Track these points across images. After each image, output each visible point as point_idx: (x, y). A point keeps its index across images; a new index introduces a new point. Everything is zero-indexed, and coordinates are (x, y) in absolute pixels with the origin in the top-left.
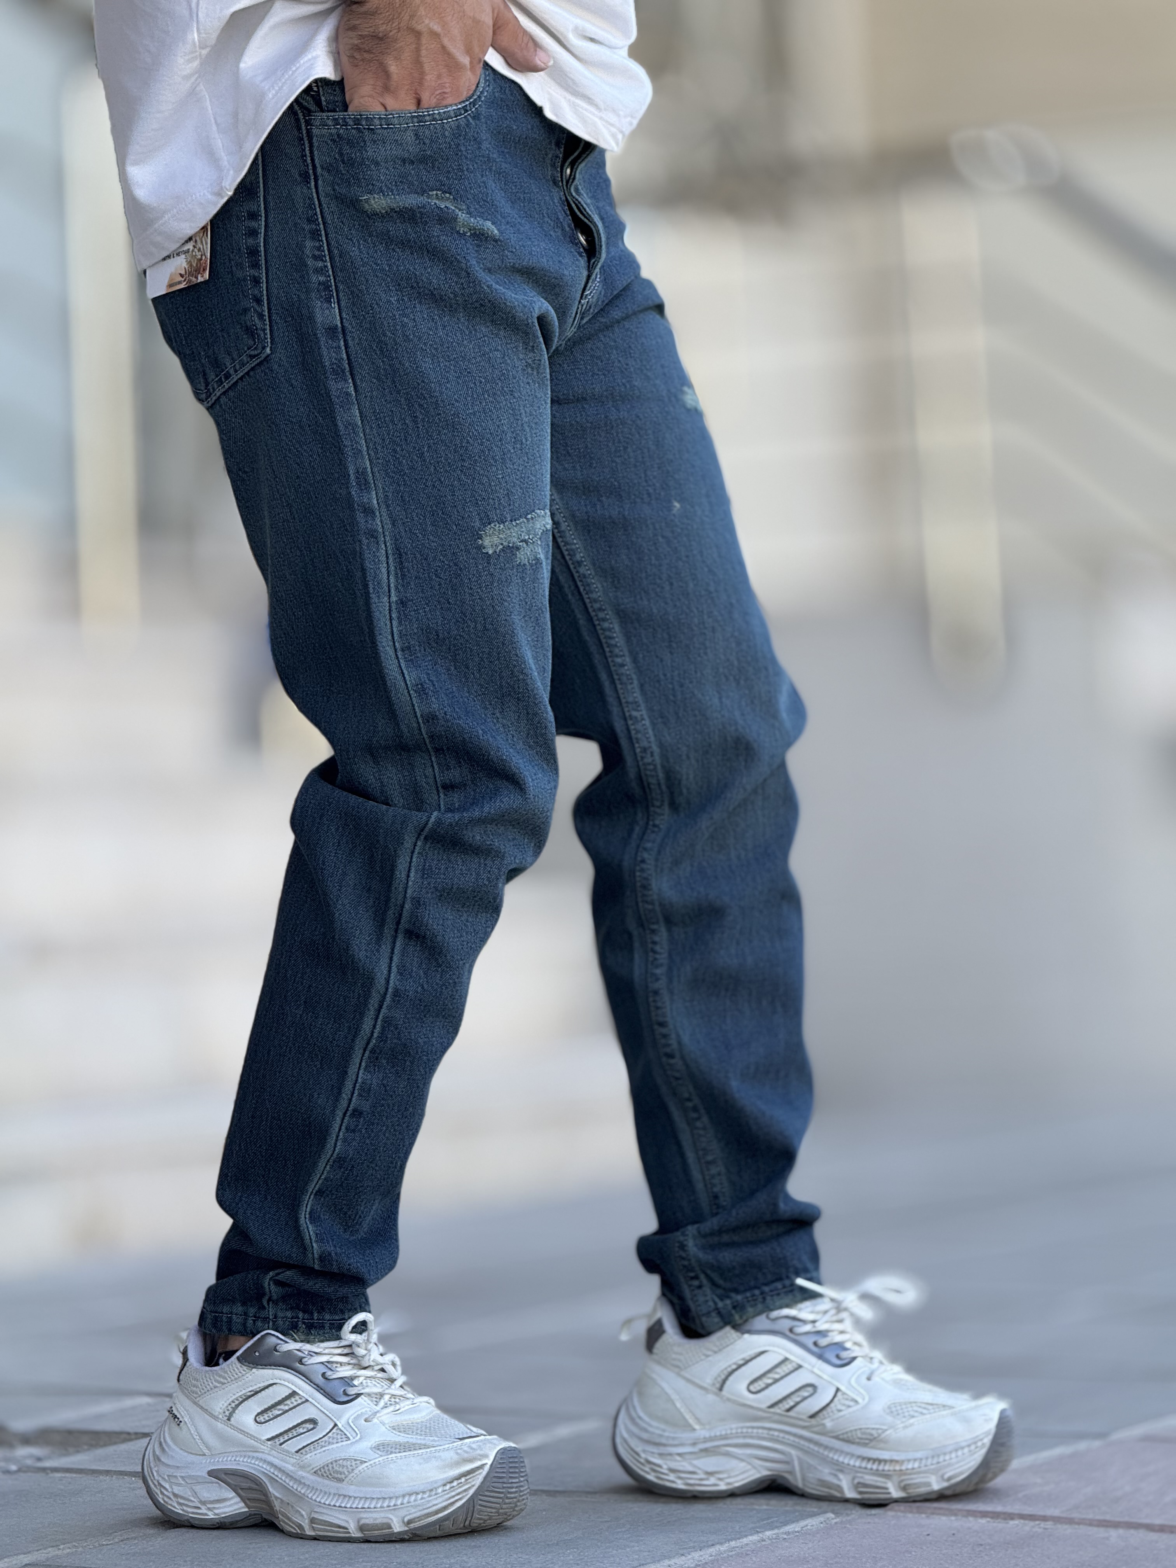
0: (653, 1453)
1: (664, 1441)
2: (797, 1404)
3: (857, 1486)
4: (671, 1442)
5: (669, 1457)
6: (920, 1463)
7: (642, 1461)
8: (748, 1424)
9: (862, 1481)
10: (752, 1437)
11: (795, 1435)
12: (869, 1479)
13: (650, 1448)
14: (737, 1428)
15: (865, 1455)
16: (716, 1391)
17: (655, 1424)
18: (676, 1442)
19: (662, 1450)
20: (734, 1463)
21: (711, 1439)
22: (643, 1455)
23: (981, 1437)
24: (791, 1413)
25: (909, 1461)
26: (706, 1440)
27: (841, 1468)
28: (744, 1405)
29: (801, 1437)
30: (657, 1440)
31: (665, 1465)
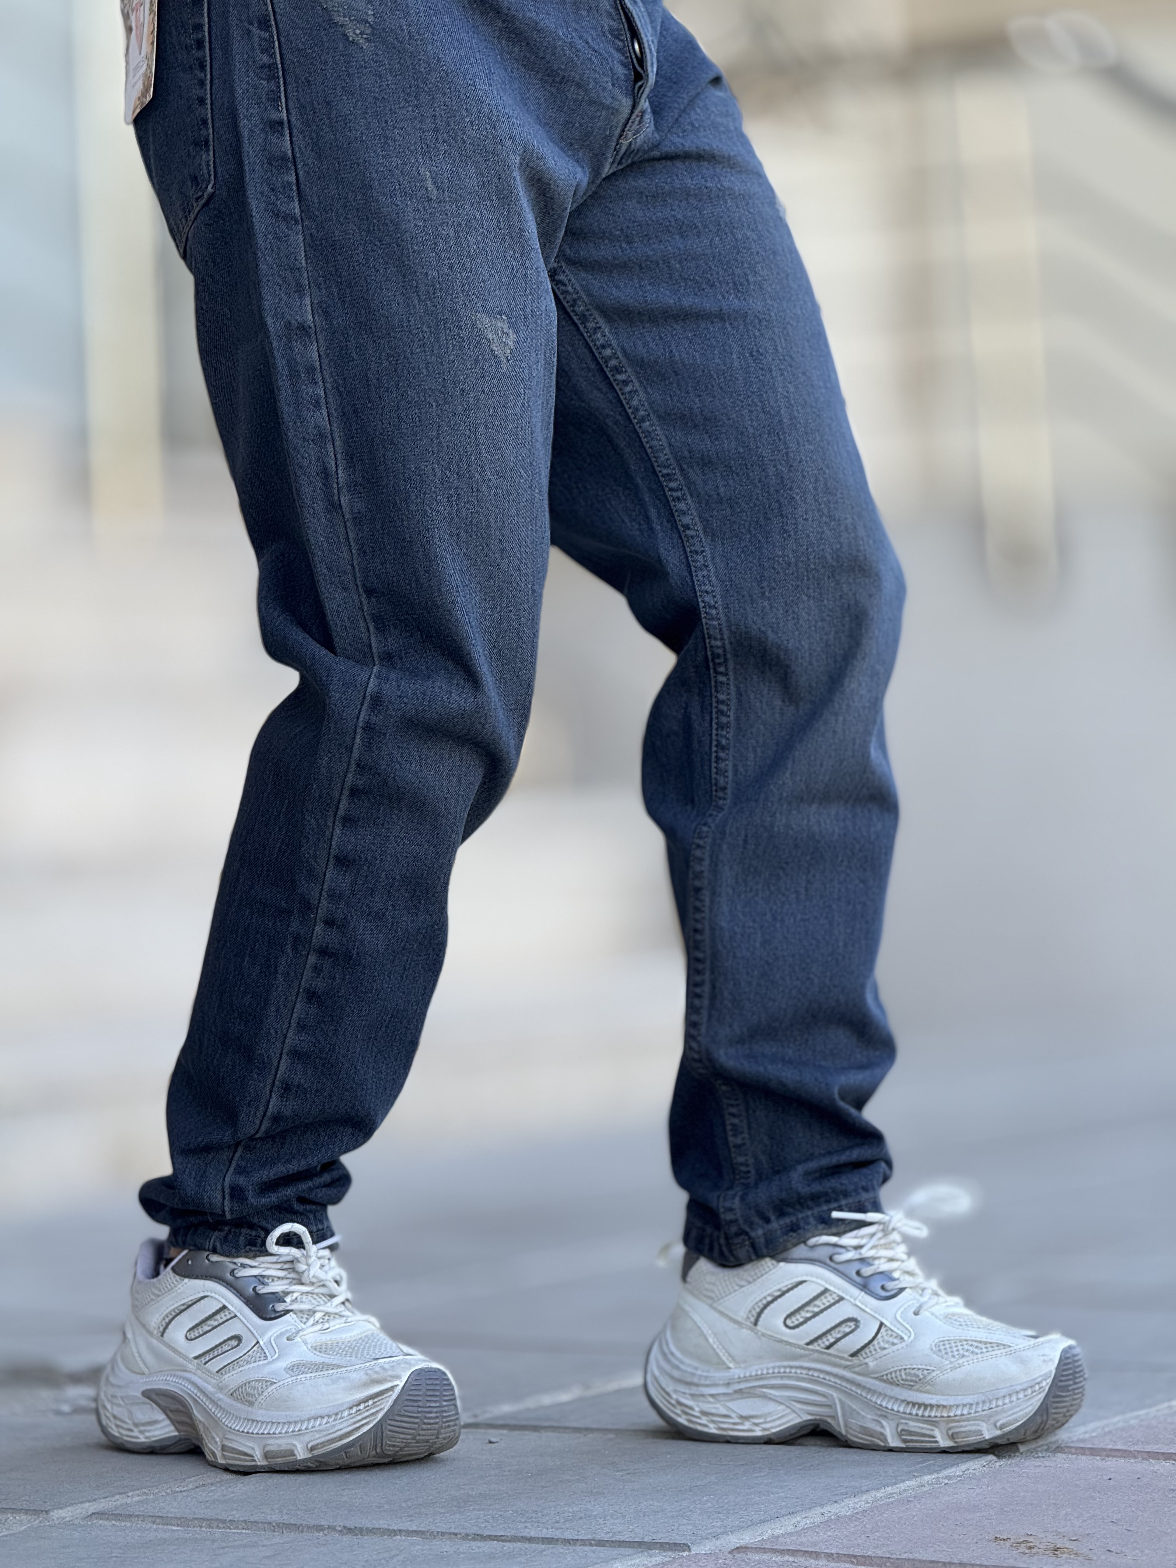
0: (684, 1393)
1: (696, 1380)
2: (838, 1340)
3: (901, 1434)
4: (703, 1382)
5: (702, 1399)
6: (970, 1408)
7: (673, 1402)
8: (786, 1363)
9: (906, 1428)
10: (790, 1378)
11: (836, 1376)
12: (913, 1426)
13: (682, 1388)
14: (774, 1368)
15: (910, 1399)
16: (751, 1325)
17: (687, 1360)
18: (708, 1382)
19: (694, 1390)
20: (771, 1407)
21: (746, 1379)
22: (674, 1396)
23: (1039, 1380)
24: (831, 1351)
25: (958, 1406)
26: (740, 1380)
27: (884, 1413)
28: (781, 1341)
29: (842, 1378)
30: (689, 1380)
31: (697, 1407)
